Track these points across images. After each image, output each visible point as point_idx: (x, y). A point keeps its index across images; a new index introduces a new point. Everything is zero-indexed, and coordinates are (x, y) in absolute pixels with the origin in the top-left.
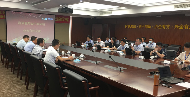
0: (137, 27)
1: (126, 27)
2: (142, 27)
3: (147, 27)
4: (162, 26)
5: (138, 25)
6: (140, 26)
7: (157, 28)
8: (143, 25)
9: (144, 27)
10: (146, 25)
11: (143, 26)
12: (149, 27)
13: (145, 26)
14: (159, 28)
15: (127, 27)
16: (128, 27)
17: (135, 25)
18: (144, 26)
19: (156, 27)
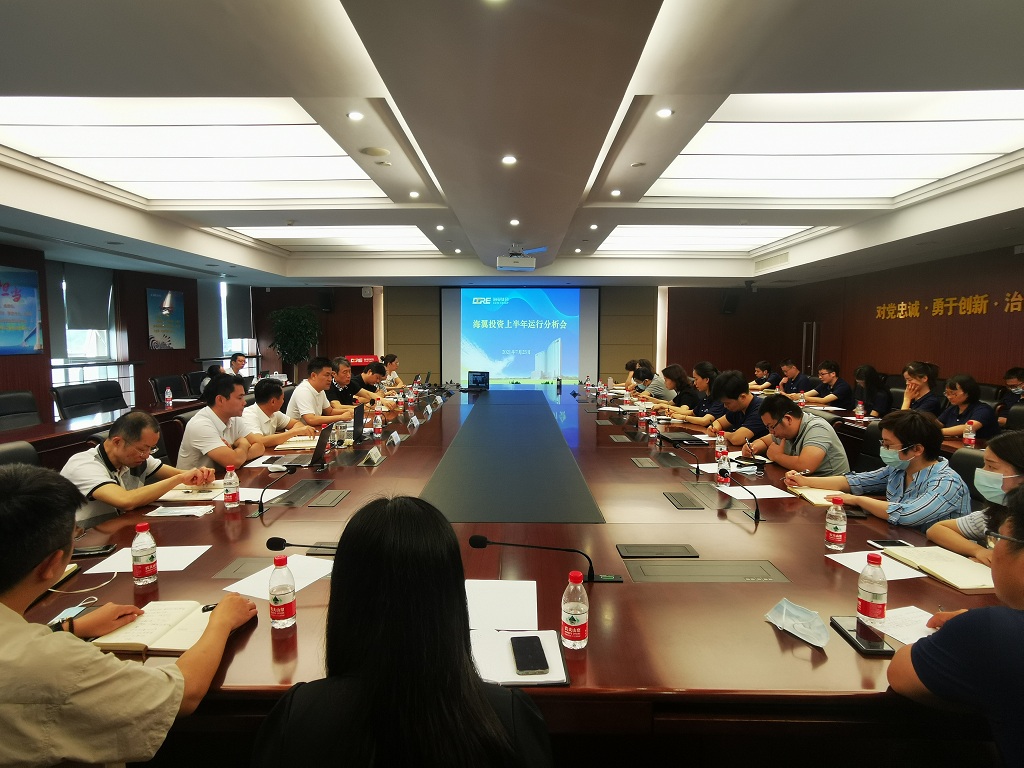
0: (925, 313)
2: (946, 309)
3: (969, 308)
5: (926, 302)
6: (938, 307)
7: (1019, 310)
8: (951, 300)
9: (956, 309)
11: (951, 305)
12: (976, 306)
13: (960, 304)
15: (883, 313)
16: (886, 312)
18: (954, 302)
19: (1014, 303)
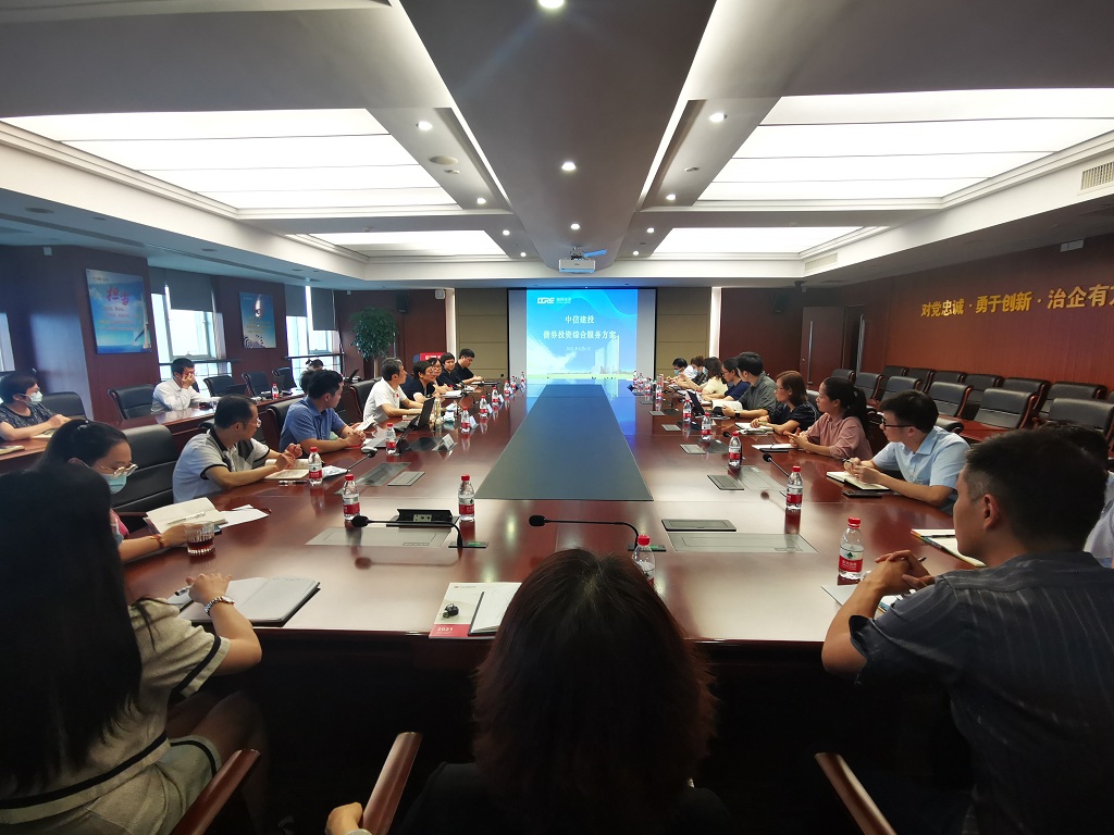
0: (969, 310)
1: (924, 313)
2: (990, 307)
3: (1012, 306)
4: (1088, 294)
5: (971, 300)
6: (982, 305)
7: (1061, 306)
8: (995, 297)
9: (999, 306)
10: (1007, 296)
11: (995, 303)
14: (1071, 305)
15: (928, 311)
16: (932, 310)
17: (962, 301)
18: (998, 299)
19: (1057, 300)
